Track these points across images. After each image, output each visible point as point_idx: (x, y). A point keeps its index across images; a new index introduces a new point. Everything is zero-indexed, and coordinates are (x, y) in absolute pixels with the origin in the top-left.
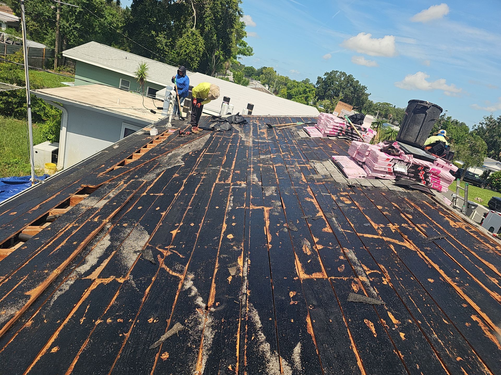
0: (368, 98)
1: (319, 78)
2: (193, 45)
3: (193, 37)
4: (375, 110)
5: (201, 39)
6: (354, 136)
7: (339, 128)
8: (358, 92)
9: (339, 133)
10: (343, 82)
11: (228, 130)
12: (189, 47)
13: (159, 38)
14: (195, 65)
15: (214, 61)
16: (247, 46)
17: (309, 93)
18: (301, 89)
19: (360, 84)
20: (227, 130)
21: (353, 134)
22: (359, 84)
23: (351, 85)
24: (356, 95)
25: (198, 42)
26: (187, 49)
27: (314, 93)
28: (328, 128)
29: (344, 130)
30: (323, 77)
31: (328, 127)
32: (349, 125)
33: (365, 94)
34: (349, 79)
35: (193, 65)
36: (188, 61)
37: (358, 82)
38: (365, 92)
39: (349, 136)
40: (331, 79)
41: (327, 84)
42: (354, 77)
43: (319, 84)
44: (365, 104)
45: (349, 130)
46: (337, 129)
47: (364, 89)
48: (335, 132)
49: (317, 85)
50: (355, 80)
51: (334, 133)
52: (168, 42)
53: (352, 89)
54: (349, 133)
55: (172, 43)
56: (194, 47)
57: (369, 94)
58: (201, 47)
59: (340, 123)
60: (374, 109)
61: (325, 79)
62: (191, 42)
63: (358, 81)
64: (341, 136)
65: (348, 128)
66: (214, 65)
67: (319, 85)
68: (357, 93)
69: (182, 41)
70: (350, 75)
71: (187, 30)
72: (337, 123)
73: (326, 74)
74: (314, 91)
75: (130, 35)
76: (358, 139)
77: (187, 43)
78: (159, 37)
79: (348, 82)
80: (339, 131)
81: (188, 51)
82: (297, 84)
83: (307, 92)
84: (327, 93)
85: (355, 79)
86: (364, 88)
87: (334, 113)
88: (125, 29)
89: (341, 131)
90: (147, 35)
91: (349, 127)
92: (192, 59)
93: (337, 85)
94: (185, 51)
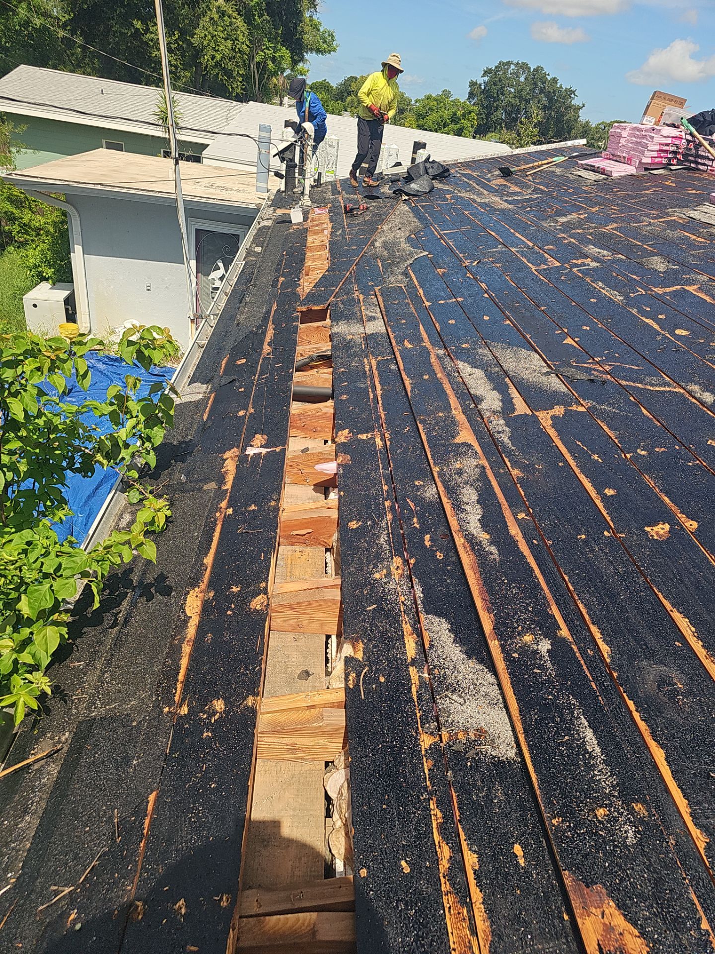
0: (580, 115)
1: (473, 84)
2: (226, 39)
3: (223, 21)
4: (596, 140)
5: (240, 22)
6: (700, 161)
7: (672, 149)
8: (558, 105)
9: (670, 159)
10: (524, 86)
11: (429, 192)
12: (218, 45)
13: (153, 35)
14: (237, 87)
15: (256, 77)
16: (322, 29)
17: (463, 121)
18: (446, 114)
19: (561, 87)
20: (427, 191)
21: (699, 158)
22: (558, 86)
23: (541, 91)
24: (553, 113)
25: (236, 31)
26: (216, 51)
27: (474, 119)
28: (648, 150)
29: (681, 151)
30: (481, 80)
31: (649, 148)
32: (690, 138)
33: (573, 107)
34: (537, 77)
35: (232, 88)
36: (222, 80)
37: (555, 80)
38: (573, 103)
39: (691, 162)
40: (498, 83)
41: (492, 96)
42: (546, 70)
43: (473, 99)
44: (573, 131)
45: (691, 150)
46: (666, 151)
47: (569, 95)
48: (662, 157)
49: (470, 102)
50: (549, 78)
51: (660, 159)
52: (171, 43)
53: (544, 99)
54: (691, 155)
55: (181, 43)
56: (229, 43)
57: (581, 105)
58: (242, 43)
59: (673, 137)
60: (593, 139)
61: (486, 84)
62: (221, 35)
63: (555, 78)
64: (674, 165)
65: (688, 145)
66: (257, 86)
67: (474, 101)
68: (556, 107)
69: (203, 35)
70: (538, 67)
71: (208, 6)
72: (668, 137)
73: (486, 73)
74: (472, 114)
75: (88, 38)
76: (707, 166)
77: (212, 37)
78: (152, 33)
79: (535, 84)
80: (670, 156)
81: (218, 57)
82: (436, 103)
83: (458, 118)
84: (493, 116)
85: (548, 75)
86: (570, 92)
87: (647, 120)
88: (73, 25)
89: (674, 153)
90: (126, 31)
91: (691, 142)
92: (229, 74)
93: (511, 95)
94: (213, 57)
